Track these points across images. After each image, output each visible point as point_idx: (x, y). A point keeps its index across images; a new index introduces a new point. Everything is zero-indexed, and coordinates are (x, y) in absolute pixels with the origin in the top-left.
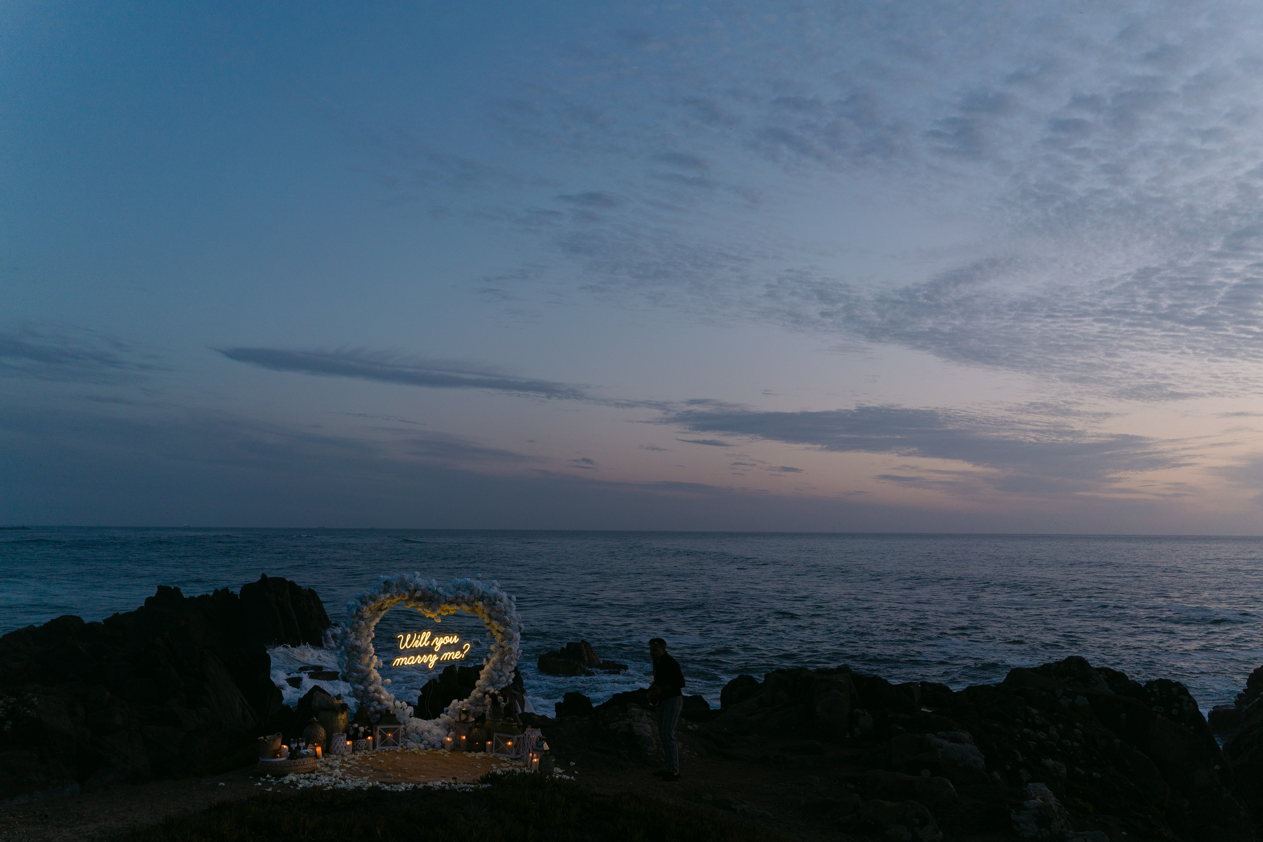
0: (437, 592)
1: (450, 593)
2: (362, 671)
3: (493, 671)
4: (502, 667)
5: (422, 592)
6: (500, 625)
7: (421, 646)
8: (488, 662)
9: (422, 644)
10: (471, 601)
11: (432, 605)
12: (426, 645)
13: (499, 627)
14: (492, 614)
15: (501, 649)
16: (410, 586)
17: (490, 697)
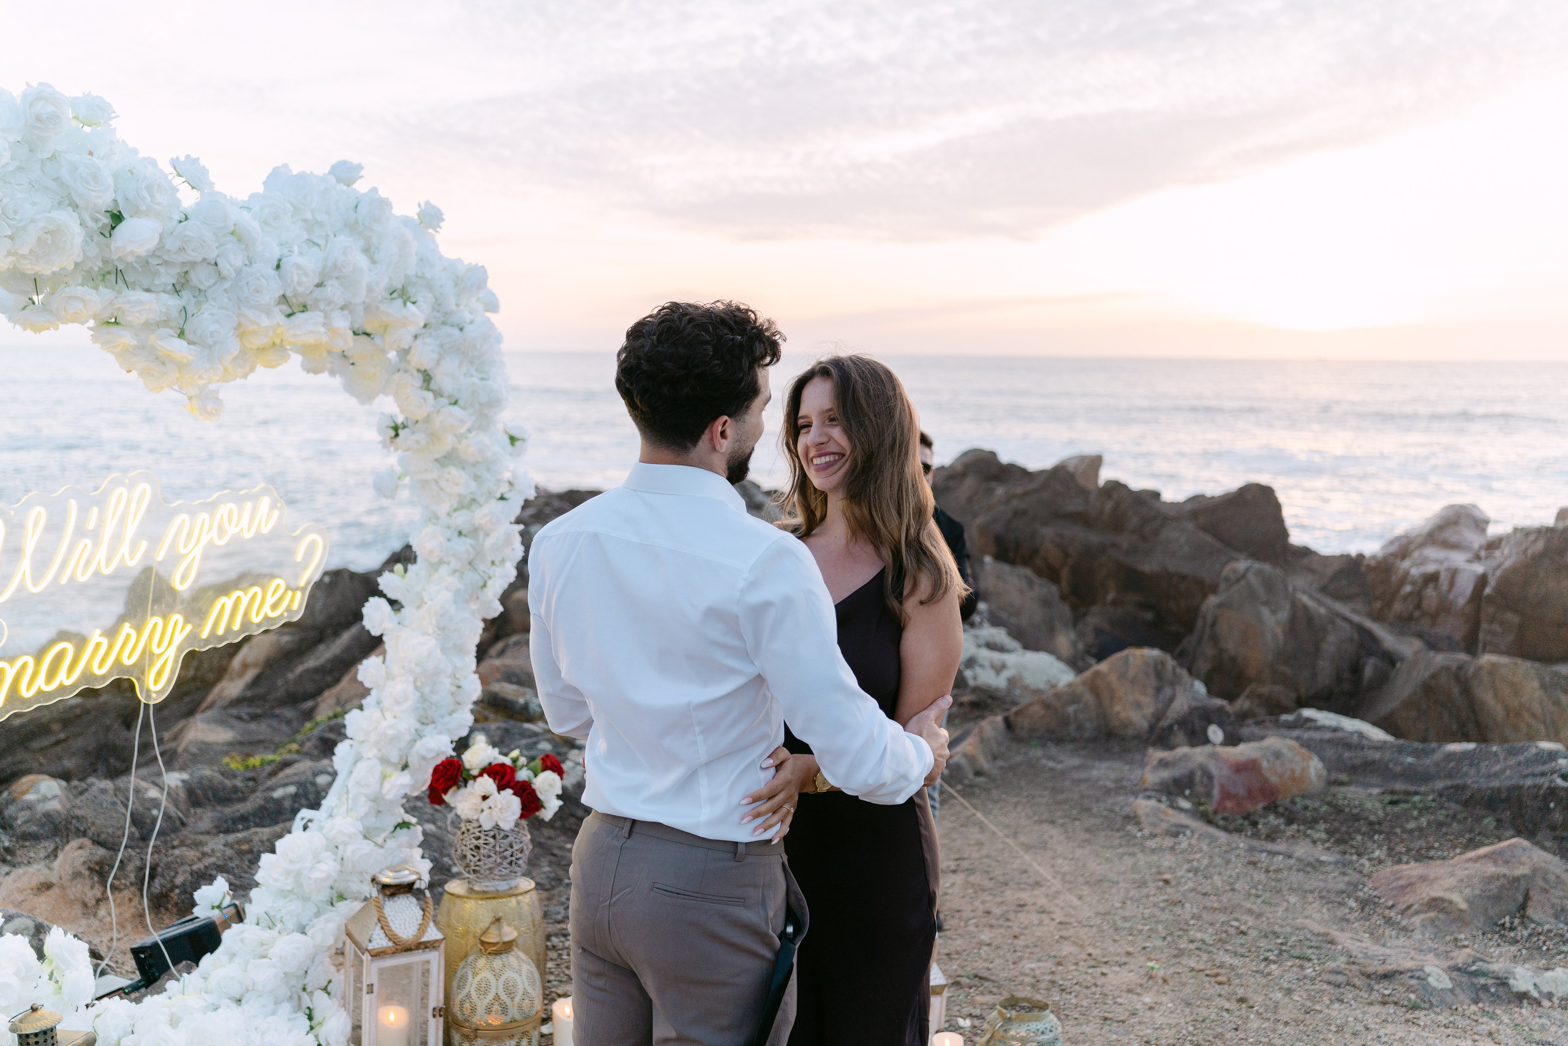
0: (238, 235)
14: (439, 373)
15: (463, 545)
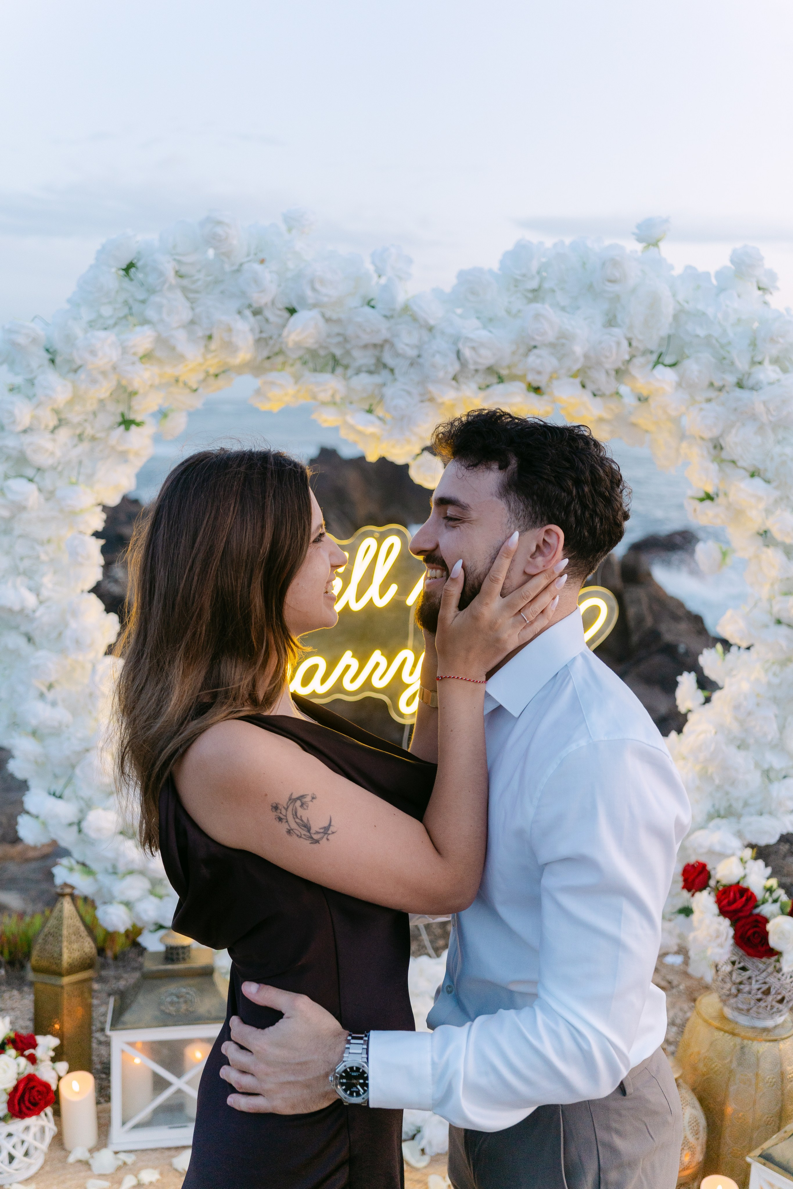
1: (489, 322)
2: (57, 732)
3: (732, 751)
4: (782, 729)
5: (328, 320)
6: (777, 502)
7: (357, 607)
8: (708, 700)
9: (359, 595)
10: (610, 365)
11: (388, 391)
12: (381, 603)
13: (768, 512)
14: (731, 440)
16: (256, 281)
17: (723, 912)
